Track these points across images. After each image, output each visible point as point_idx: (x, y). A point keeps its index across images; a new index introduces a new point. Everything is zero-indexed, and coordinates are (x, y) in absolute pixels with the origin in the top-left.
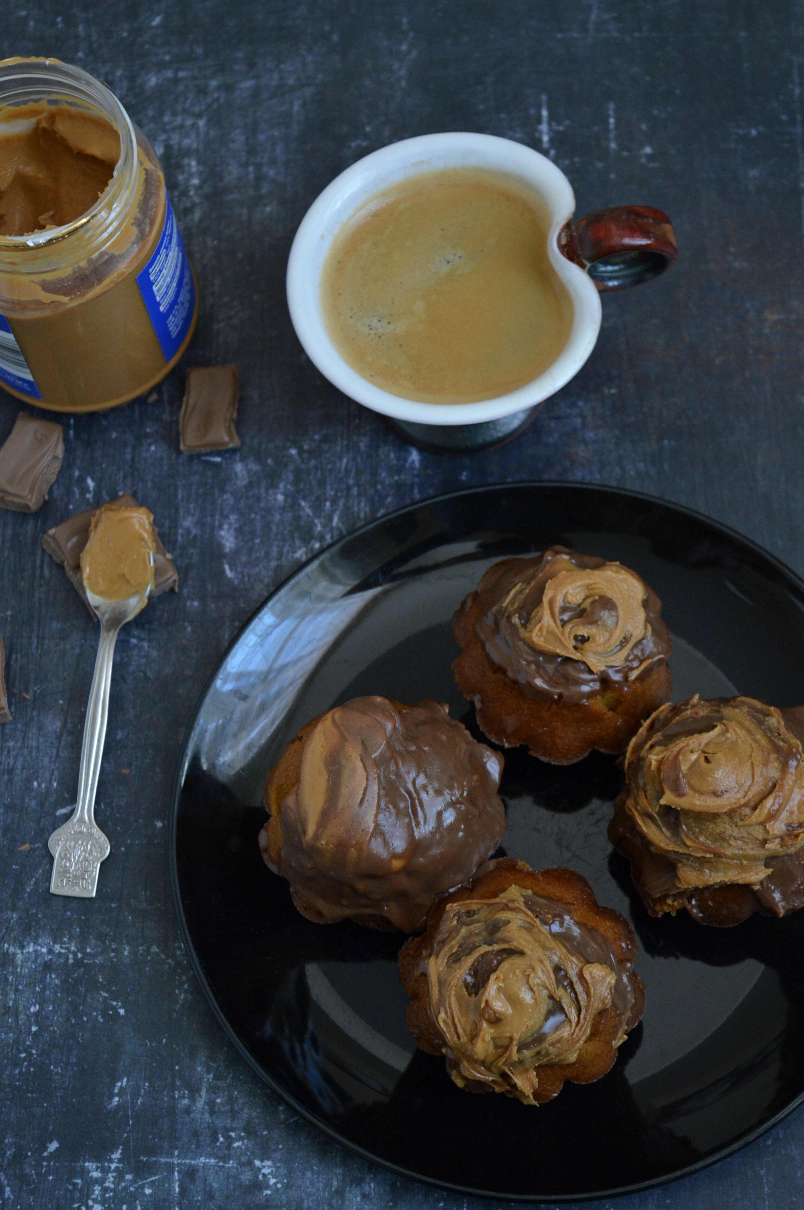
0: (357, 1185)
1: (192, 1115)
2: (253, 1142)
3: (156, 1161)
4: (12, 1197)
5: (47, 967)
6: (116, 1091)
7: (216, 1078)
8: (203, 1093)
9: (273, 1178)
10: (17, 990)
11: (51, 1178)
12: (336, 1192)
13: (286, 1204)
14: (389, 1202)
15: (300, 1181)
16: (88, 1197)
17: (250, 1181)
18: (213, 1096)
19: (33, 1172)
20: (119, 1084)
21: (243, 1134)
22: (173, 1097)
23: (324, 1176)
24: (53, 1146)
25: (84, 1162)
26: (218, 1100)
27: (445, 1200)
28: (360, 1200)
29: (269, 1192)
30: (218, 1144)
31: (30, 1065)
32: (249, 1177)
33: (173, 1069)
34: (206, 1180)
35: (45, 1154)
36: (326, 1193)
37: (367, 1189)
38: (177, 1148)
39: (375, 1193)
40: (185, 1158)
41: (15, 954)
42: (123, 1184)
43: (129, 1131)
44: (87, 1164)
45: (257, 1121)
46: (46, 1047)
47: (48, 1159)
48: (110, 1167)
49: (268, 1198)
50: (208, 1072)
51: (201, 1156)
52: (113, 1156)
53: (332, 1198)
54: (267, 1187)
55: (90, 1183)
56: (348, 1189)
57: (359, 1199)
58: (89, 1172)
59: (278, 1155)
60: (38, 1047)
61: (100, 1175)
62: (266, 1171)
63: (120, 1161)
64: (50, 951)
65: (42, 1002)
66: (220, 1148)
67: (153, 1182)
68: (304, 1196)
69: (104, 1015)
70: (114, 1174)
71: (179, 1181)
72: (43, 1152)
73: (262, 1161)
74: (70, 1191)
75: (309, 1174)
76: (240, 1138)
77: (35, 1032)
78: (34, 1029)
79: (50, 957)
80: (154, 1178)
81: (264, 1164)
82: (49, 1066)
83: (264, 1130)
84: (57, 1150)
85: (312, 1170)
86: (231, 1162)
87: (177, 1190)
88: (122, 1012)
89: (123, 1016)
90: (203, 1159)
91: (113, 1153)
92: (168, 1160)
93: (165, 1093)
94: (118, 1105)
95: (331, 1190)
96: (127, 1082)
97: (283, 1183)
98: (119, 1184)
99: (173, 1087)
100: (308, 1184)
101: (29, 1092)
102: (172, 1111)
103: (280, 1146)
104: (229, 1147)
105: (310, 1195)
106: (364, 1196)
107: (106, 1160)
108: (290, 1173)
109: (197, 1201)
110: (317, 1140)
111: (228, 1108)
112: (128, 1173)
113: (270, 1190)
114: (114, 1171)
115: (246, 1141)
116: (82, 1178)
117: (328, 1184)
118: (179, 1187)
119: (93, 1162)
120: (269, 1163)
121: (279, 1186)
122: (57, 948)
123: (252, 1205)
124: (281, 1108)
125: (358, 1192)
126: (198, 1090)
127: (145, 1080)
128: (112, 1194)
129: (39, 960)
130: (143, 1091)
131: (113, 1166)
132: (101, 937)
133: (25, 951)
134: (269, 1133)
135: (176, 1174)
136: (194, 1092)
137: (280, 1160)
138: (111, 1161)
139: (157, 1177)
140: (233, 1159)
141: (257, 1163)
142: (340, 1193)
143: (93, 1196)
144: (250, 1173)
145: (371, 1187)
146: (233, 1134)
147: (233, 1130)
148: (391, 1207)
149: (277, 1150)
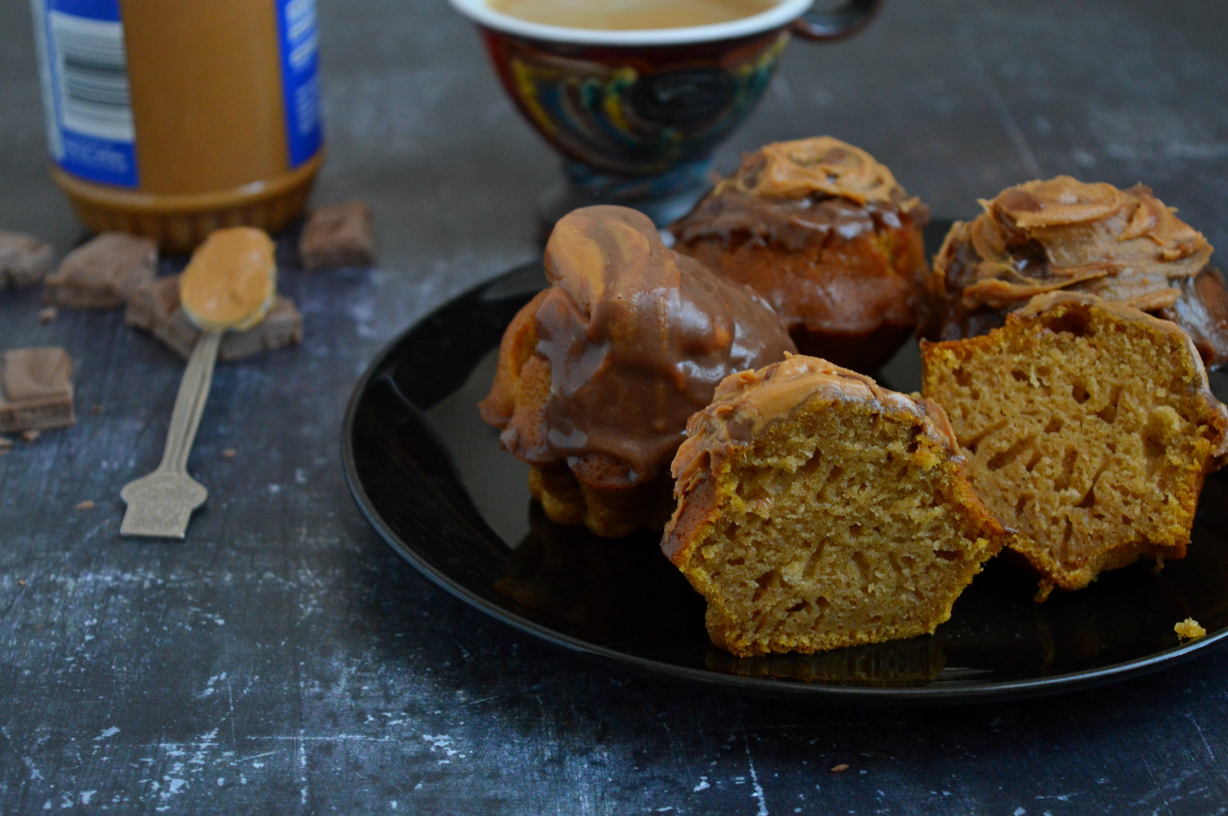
0: (581, 755)
1: (325, 701)
2: (420, 720)
3: (269, 740)
4: (42, 778)
5: (111, 591)
6: (210, 683)
7: (359, 669)
8: (343, 682)
9: (452, 749)
10: (65, 609)
11: (105, 759)
12: (550, 761)
13: (474, 772)
14: (633, 766)
15: (494, 752)
16: (163, 772)
17: (417, 752)
18: (357, 685)
19: (78, 755)
20: (216, 678)
21: (404, 714)
22: (298, 687)
23: (531, 748)
24: (113, 731)
25: (159, 742)
26: (365, 688)
27: (718, 760)
28: (589, 767)
29: (447, 762)
30: (366, 723)
31: (80, 665)
32: (415, 750)
33: (296, 665)
34: (349, 753)
35: (98, 738)
36: (536, 762)
37: (598, 758)
38: (302, 728)
39: (611, 761)
40: (317, 734)
41: (64, 583)
42: (219, 760)
43: (230, 716)
44: (162, 745)
45: (425, 703)
46: (106, 651)
47: (102, 743)
48: (199, 747)
49: (444, 767)
50: (349, 665)
51: (341, 733)
52: (204, 737)
53: (545, 765)
54: (444, 757)
55: (166, 763)
56: (568, 758)
57: (586, 766)
58: (166, 751)
59: (458, 730)
60: (93, 652)
61: (183, 753)
62: (442, 744)
63: (213, 740)
64: (116, 579)
65: (102, 615)
66: (368, 726)
67: (268, 757)
68: (500, 764)
69: (193, 624)
70: (205, 752)
71: (306, 754)
72: (95, 736)
73: (434, 735)
74: (136, 769)
75: (507, 746)
76: (399, 717)
77: (90, 642)
78: (88, 638)
79: (116, 583)
80: (268, 754)
81: (437, 738)
82: (110, 666)
83: (436, 709)
84: (116, 735)
85: (513, 744)
86: (387, 737)
87: (304, 762)
88: (221, 622)
89: (222, 626)
90: (343, 736)
91: (204, 734)
92: (288, 738)
93: (285, 683)
94: (214, 695)
95: (543, 759)
96: (228, 676)
97: (468, 755)
98: (212, 761)
99: (297, 678)
100: (506, 754)
101: (76, 687)
102: (296, 698)
103: (462, 723)
104: (383, 725)
105: (511, 763)
106: (593, 763)
107: (194, 740)
108: (478, 745)
109: (336, 771)
110: (517, 718)
111: (381, 693)
112: (225, 750)
113: (449, 760)
114: (204, 750)
115: (408, 720)
116: (154, 757)
117: (538, 754)
118: (306, 760)
119: (172, 742)
120: (446, 737)
121: (462, 756)
122: (128, 577)
123: (422, 773)
124: (460, 692)
125: (584, 759)
126: (335, 680)
127: (254, 673)
128: (201, 769)
129: (100, 586)
130: (250, 683)
131: (203, 746)
132: (190, 568)
133: (79, 580)
134: (443, 712)
135: (302, 749)
136: (328, 681)
137: (462, 735)
138: (202, 741)
139: (272, 753)
140: (389, 735)
141: (427, 737)
142: (558, 761)
143: (172, 772)
144: (417, 746)
145: (603, 754)
146: (389, 715)
147: (388, 711)
148: (636, 771)
149: (456, 726)
